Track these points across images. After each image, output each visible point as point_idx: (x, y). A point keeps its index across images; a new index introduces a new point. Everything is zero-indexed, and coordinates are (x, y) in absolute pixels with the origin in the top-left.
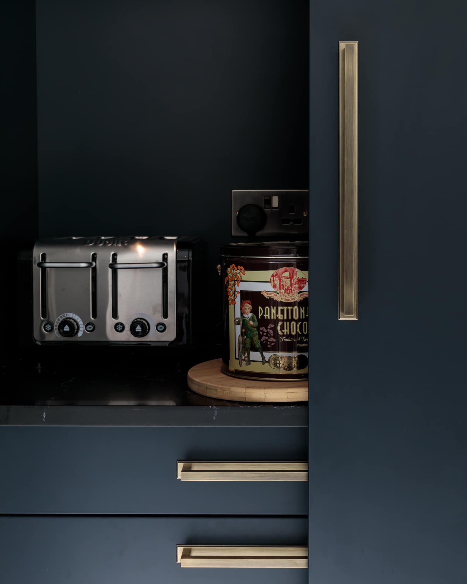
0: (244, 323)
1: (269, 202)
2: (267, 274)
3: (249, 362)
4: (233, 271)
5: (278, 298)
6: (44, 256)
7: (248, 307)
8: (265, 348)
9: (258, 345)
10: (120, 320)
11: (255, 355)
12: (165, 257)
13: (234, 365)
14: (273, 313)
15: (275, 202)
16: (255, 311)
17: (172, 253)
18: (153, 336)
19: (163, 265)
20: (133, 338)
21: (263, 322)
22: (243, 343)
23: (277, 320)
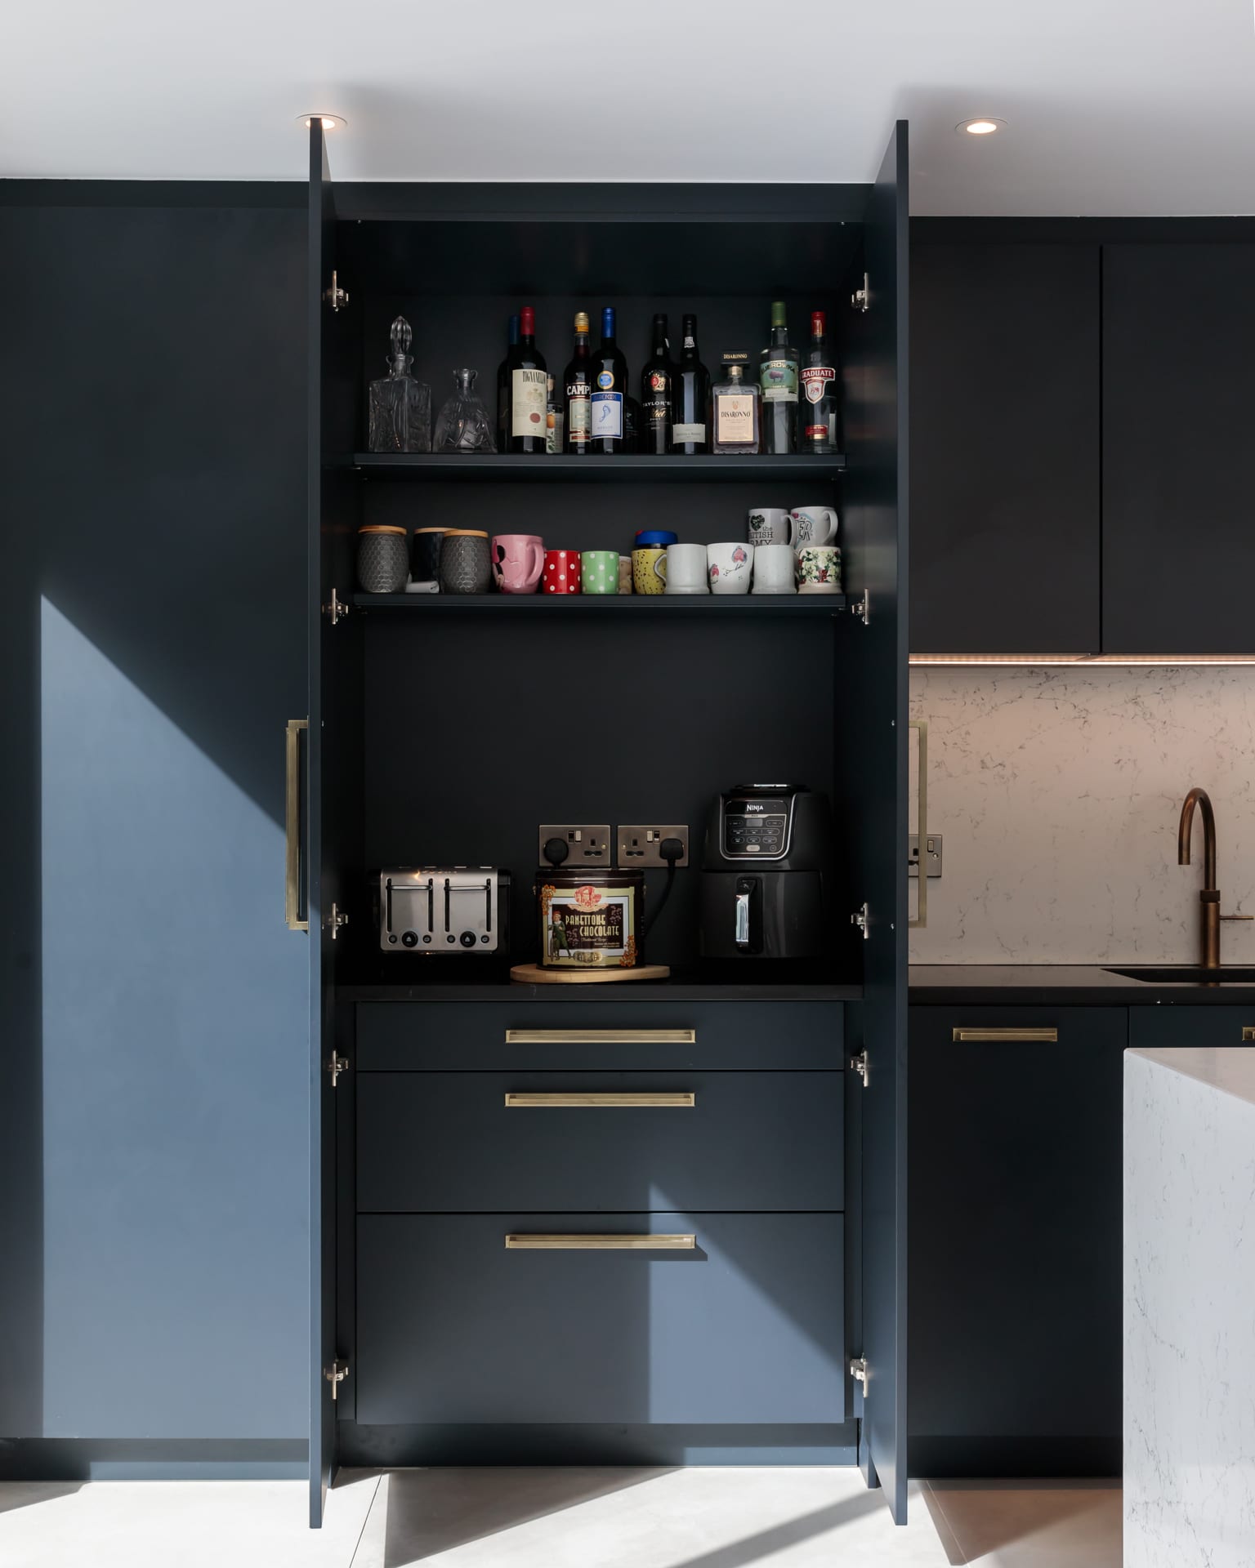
0: (555, 929)
1: (572, 836)
2: (572, 892)
3: (558, 957)
4: (546, 890)
5: (580, 909)
6: (389, 881)
7: (558, 916)
8: (570, 946)
9: (566, 945)
10: (451, 932)
11: (563, 952)
12: (489, 882)
13: (547, 961)
14: (575, 920)
15: (578, 836)
16: (563, 919)
17: (494, 879)
18: (479, 946)
19: (487, 888)
20: (462, 948)
21: (569, 927)
22: (555, 943)
23: (580, 925)
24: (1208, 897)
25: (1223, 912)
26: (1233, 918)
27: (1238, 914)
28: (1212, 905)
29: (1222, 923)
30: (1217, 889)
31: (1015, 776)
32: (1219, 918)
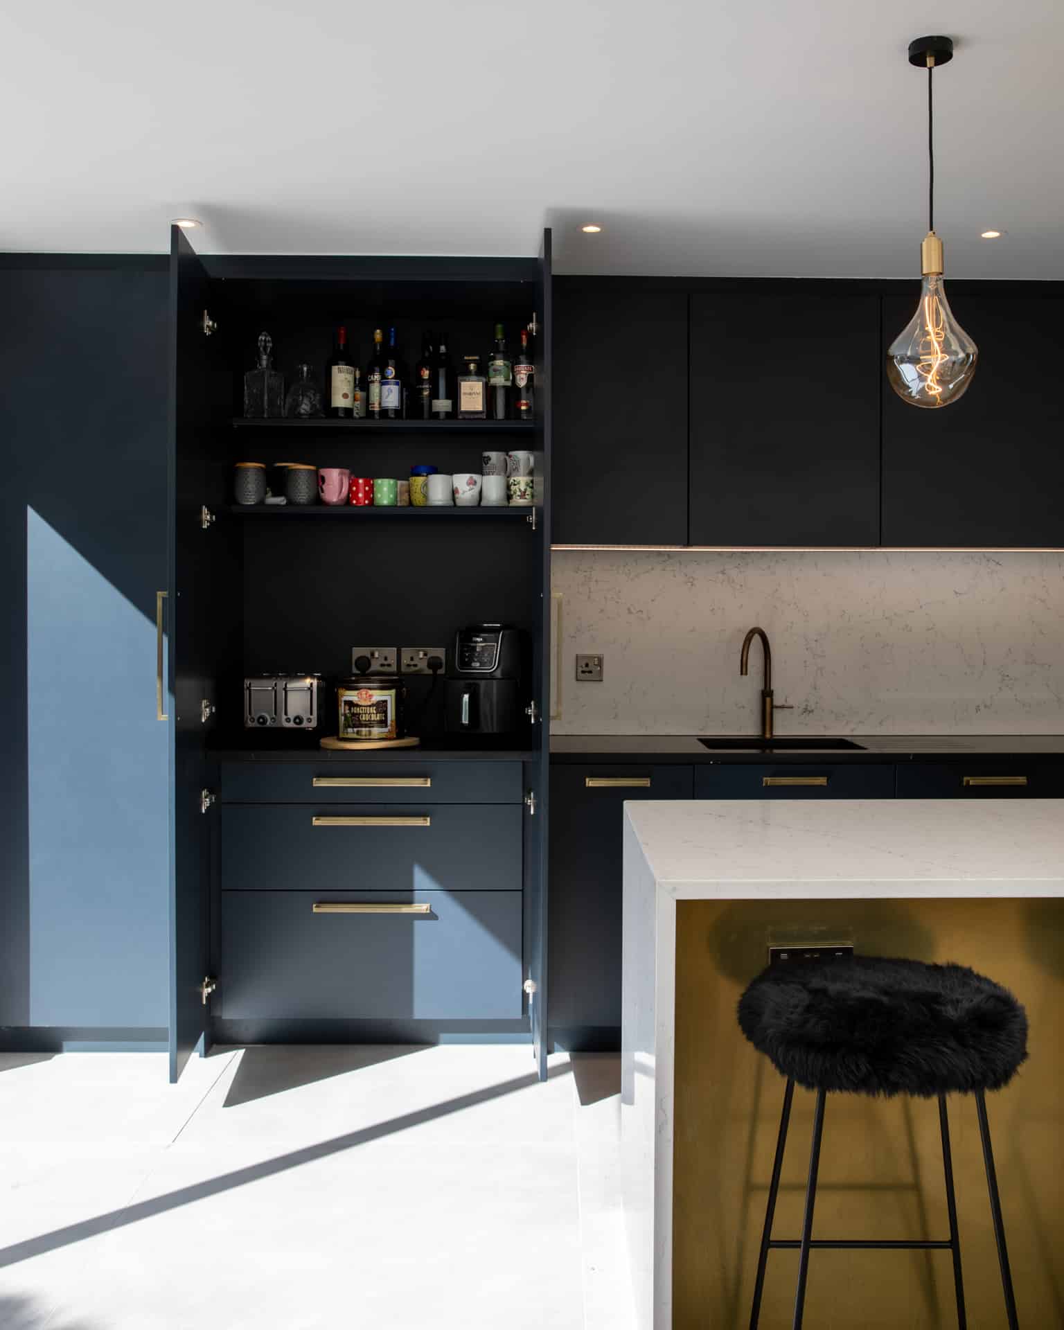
0: (345, 715)
1: (372, 654)
2: (355, 692)
3: (347, 733)
4: (341, 691)
5: (360, 703)
6: (250, 684)
7: (347, 707)
8: (354, 726)
9: (352, 726)
10: (289, 716)
11: (350, 730)
12: (311, 684)
13: (341, 735)
14: (356, 710)
15: (376, 655)
16: (350, 709)
17: (315, 682)
18: (305, 724)
19: (310, 689)
20: (295, 726)
21: (354, 715)
22: (345, 724)
23: (360, 714)
24: (767, 693)
25: (776, 703)
26: (782, 707)
27: (786, 705)
28: (768, 699)
29: (775, 710)
30: (772, 688)
31: (649, 618)
32: (772, 707)
